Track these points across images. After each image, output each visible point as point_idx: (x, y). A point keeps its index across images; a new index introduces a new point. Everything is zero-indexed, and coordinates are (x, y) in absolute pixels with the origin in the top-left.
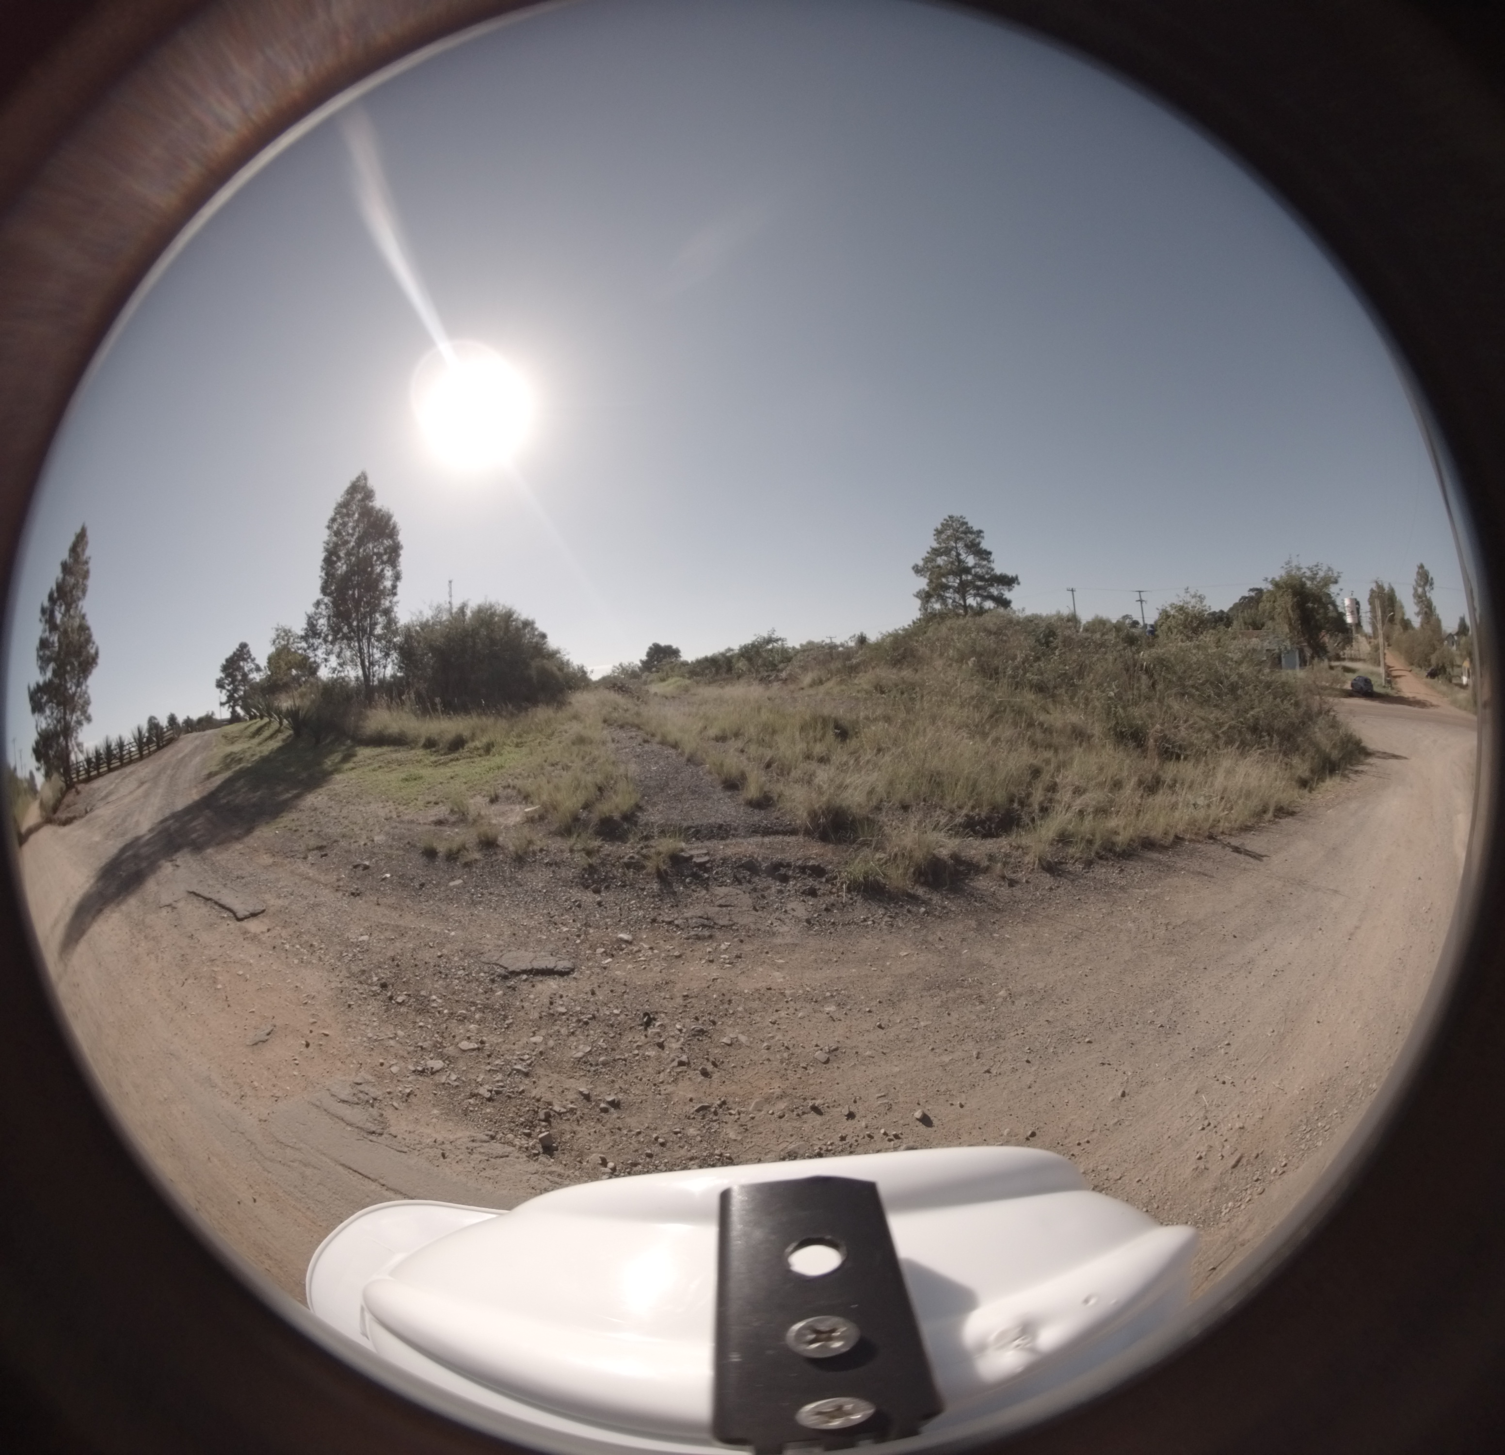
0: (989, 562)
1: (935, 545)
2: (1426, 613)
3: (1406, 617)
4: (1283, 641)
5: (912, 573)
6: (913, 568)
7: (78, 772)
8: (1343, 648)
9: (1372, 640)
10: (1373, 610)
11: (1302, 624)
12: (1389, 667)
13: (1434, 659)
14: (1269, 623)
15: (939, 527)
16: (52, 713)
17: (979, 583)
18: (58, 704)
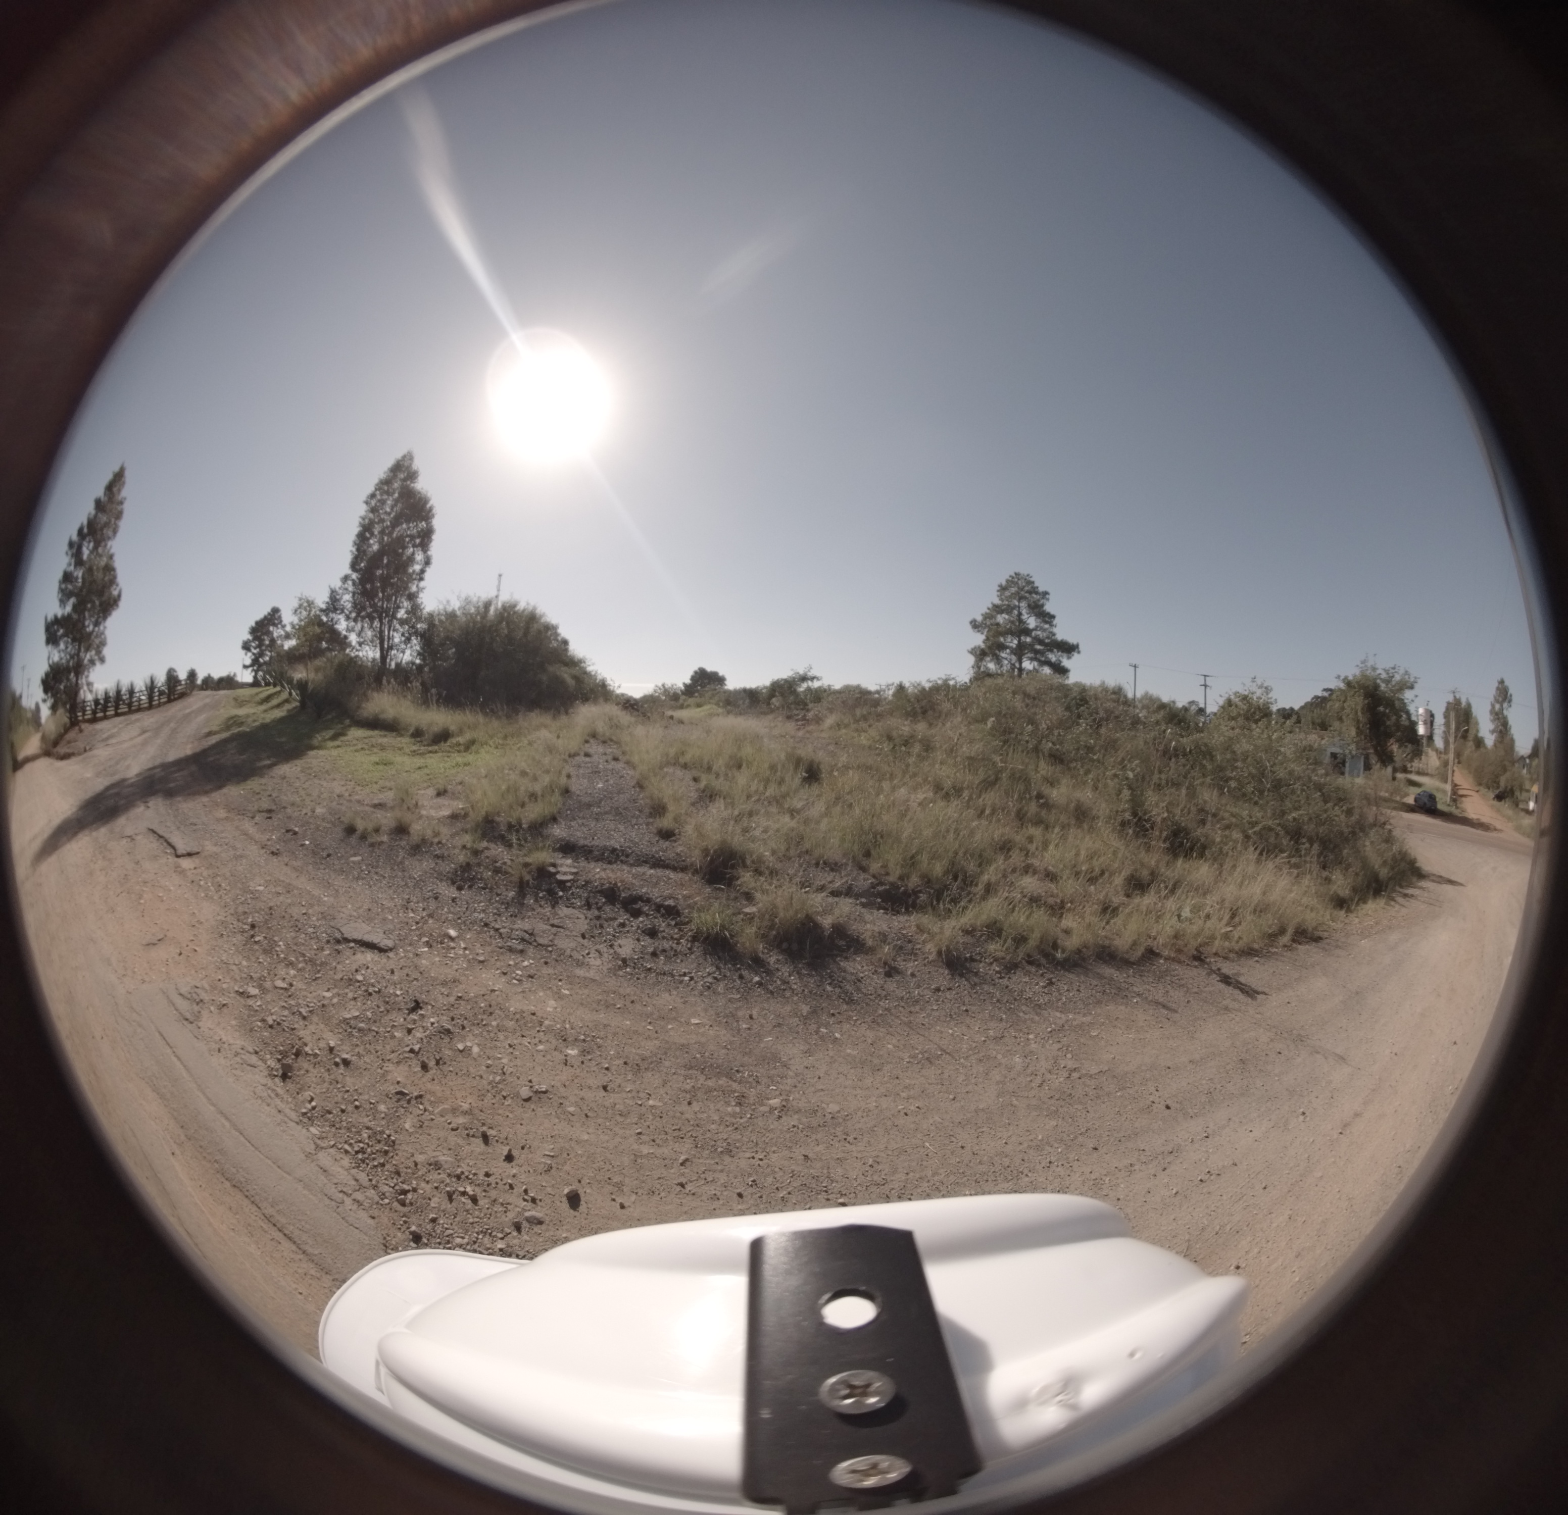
0: (1051, 625)
1: (997, 601)
2: (1501, 732)
3: (1481, 734)
4: (1349, 745)
5: (969, 627)
6: (971, 622)
7: (84, 711)
8: (1412, 760)
9: (1443, 756)
10: (1447, 724)
11: (1370, 729)
12: (1456, 785)
13: (1503, 781)
14: (1336, 724)
15: (1004, 583)
16: (67, 648)
17: (1038, 647)
18: (74, 640)
